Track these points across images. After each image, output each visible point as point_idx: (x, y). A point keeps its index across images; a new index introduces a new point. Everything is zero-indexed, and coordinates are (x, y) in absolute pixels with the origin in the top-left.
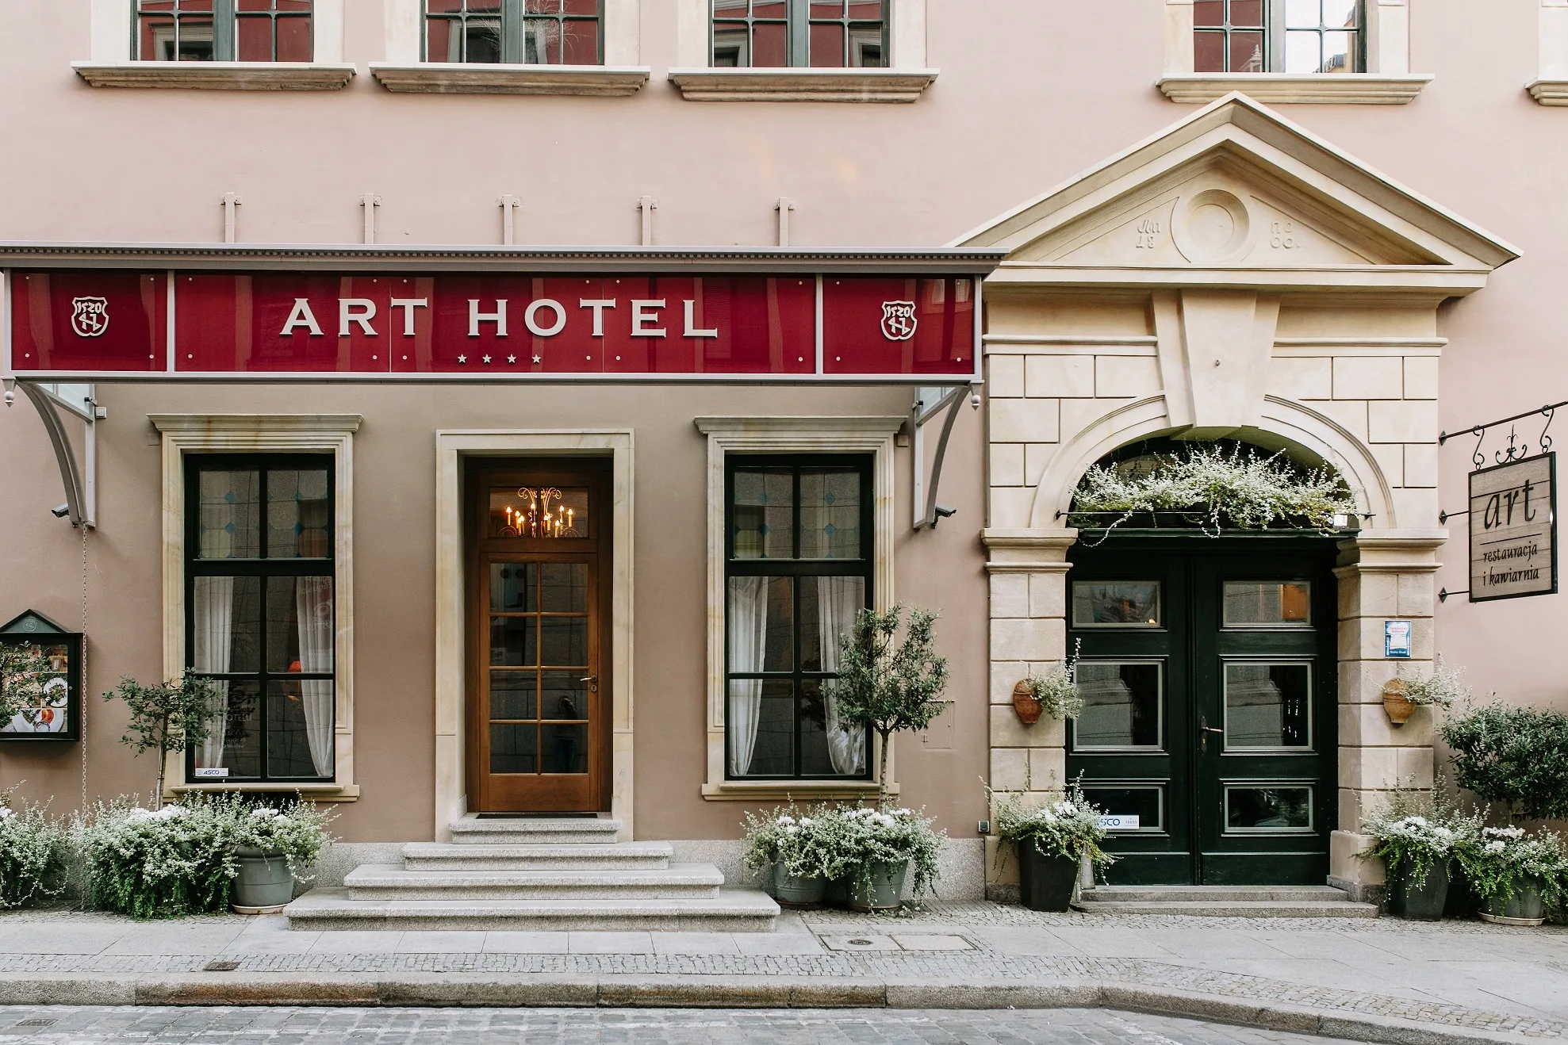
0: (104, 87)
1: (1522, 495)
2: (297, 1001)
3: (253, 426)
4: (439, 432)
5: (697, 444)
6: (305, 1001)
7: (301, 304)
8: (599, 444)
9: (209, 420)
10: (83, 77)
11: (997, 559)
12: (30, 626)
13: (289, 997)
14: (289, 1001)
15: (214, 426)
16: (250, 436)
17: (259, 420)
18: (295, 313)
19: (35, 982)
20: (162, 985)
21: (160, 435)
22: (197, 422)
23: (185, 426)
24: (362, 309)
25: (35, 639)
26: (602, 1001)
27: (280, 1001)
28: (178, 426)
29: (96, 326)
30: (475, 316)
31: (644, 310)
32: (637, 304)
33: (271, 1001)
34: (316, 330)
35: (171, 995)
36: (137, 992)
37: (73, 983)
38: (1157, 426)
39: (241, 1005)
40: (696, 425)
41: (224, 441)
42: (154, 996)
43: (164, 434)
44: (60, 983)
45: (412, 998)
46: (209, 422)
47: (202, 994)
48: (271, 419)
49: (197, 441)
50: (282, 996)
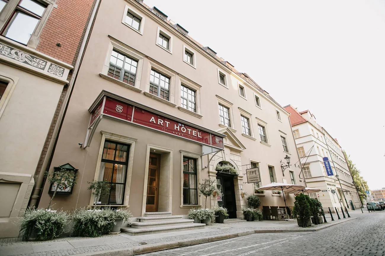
0: (103, 78)
1: (254, 172)
2: (165, 249)
3: (119, 137)
4: (148, 144)
5: (180, 153)
6: (167, 249)
7: (153, 118)
8: (169, 151)
9: (113, 134)
10: (100, 75)
11: (210, 174)
12: (68, 167)
13: (164, 248)
14: (164, 249)
15: (113, 135)
16: (118, 138)
17: (121, 136)
18: (152, 119)
19: (109, 253)
20: (139, 249)
21: (102, 134)
22: (110, 134)
23: (108, 134)
24: (161, 121)
25: (68, 169)
26: (209, 241)
27: (162, 249)
28: (106, 134)
29: (120, 111)
30: (175, 127)
31: (194, 132)
32: (193, 131)
33: (160, 250)
34: (155, 122)
35: (141, 251)
36: (134, 252)
37: (119, 252)
38: (222, 160)
39: (155, 252)
40: (180, 151)
41: (114, 138)
42: (137, 252)
43: (103, 135)
44: (115, 252)
45: (184, 245)
46: (112, 134)
47: (147, 250)
48: (123, 136)
49: (109, 137)
50: (162, 248)
